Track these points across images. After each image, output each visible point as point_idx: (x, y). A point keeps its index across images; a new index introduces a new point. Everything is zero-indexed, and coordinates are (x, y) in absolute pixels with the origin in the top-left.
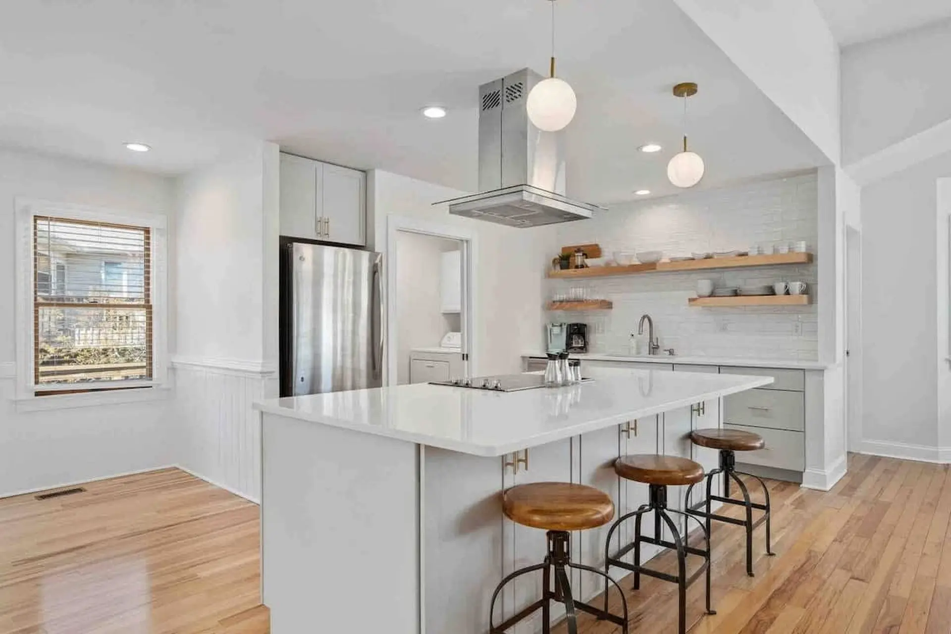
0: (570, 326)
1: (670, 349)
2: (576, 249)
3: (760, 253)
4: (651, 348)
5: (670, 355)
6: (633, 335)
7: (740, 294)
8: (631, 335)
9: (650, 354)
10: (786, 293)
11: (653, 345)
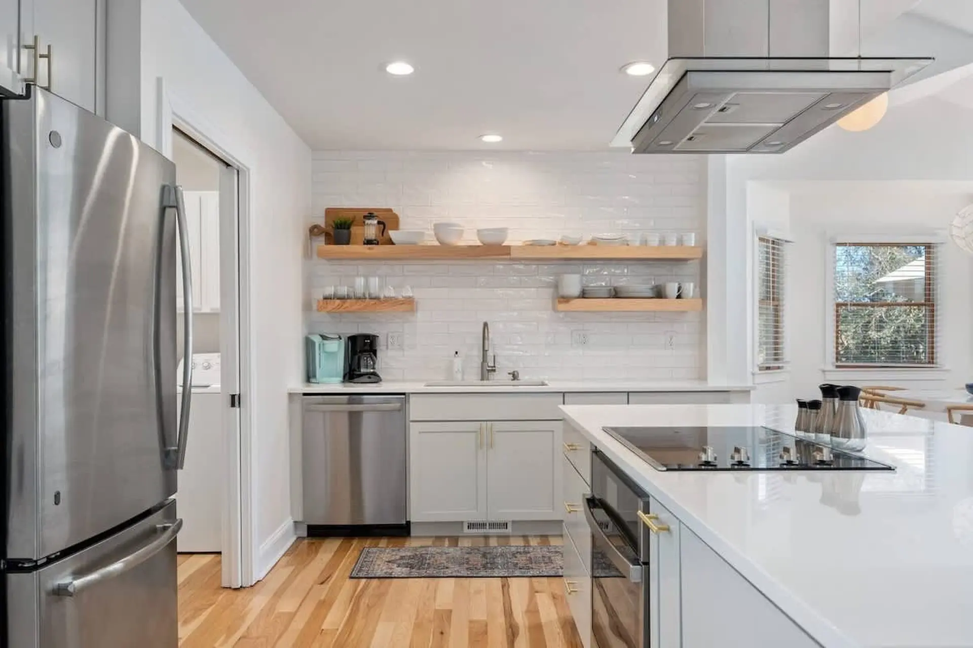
0: (353, 340)
1: (514, 372)
2: (366, 214)
3: (645, 242)
4: (485, 370)
5: (514, 379)
6: (457, 353)
7: (622, 296)
8: (455, 353)
9: (482, 379)
10: (679, 297)
11: (489, 367)
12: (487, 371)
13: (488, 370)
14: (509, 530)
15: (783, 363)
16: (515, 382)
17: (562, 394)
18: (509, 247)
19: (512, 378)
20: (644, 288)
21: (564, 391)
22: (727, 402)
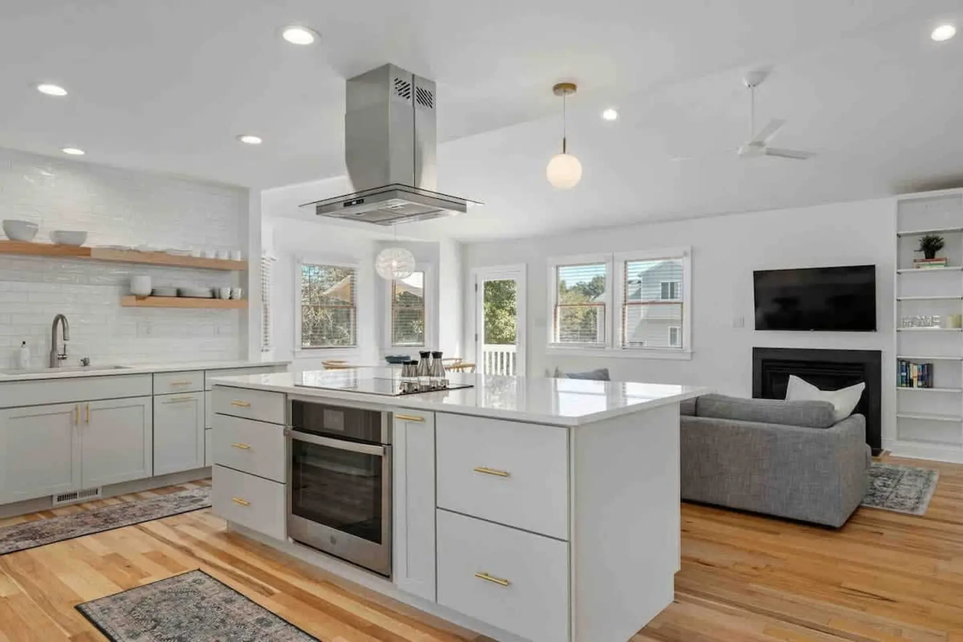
1: (85, 359)
6: (24, 343)
7: (183, 295)
8: (22, 343)
9: (51, 367)
10: (230, 298)
11: (59, 355)
12: (55, 358)
13: (59, 359)
14: (99, 495)
15: (269, 347)
16: (86, 367)
17: (152, 374)
18: (89, 249)
19: (83, 364)
20: (205, 291)
21: (153, 371)
22: (273, 372)
